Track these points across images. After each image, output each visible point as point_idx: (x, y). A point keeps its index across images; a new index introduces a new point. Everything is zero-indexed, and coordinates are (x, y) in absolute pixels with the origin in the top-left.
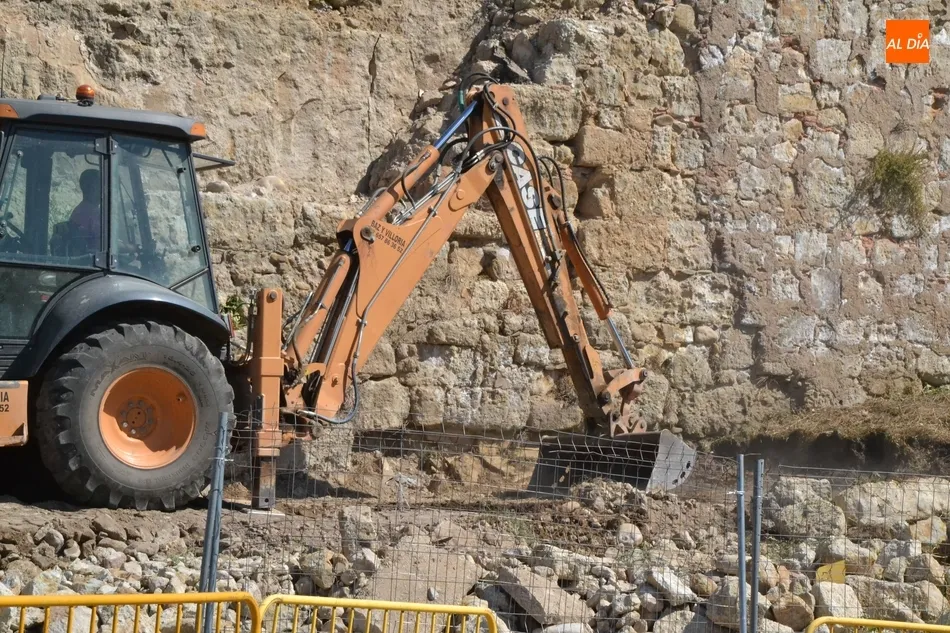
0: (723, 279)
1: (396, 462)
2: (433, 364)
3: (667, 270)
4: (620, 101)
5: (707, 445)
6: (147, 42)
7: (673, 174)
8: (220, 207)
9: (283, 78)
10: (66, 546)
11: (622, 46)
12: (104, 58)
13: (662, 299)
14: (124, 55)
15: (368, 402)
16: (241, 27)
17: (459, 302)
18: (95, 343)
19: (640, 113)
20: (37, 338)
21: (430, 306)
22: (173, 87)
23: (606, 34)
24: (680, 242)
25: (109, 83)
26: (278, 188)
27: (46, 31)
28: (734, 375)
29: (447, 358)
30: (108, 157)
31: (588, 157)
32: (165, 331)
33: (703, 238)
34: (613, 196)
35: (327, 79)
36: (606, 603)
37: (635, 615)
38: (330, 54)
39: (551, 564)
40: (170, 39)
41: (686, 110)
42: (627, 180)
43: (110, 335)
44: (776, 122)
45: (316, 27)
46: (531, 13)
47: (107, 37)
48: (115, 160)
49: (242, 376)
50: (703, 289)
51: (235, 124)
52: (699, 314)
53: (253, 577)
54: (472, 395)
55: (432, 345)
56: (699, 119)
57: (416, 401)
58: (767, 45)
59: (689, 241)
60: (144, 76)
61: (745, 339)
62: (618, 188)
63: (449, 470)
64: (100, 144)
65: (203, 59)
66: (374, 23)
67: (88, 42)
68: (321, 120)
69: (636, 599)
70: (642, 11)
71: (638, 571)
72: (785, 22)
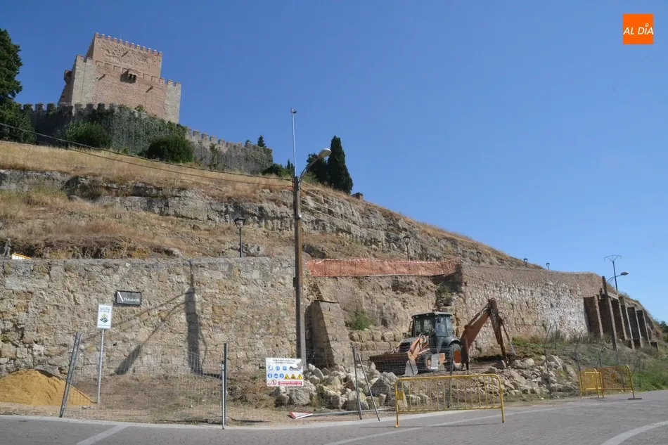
4: (459, 308)
11: (458, 300)
23: (456, 298)
32: (457, 344)
46: (444, 296)
70: (458, 295)
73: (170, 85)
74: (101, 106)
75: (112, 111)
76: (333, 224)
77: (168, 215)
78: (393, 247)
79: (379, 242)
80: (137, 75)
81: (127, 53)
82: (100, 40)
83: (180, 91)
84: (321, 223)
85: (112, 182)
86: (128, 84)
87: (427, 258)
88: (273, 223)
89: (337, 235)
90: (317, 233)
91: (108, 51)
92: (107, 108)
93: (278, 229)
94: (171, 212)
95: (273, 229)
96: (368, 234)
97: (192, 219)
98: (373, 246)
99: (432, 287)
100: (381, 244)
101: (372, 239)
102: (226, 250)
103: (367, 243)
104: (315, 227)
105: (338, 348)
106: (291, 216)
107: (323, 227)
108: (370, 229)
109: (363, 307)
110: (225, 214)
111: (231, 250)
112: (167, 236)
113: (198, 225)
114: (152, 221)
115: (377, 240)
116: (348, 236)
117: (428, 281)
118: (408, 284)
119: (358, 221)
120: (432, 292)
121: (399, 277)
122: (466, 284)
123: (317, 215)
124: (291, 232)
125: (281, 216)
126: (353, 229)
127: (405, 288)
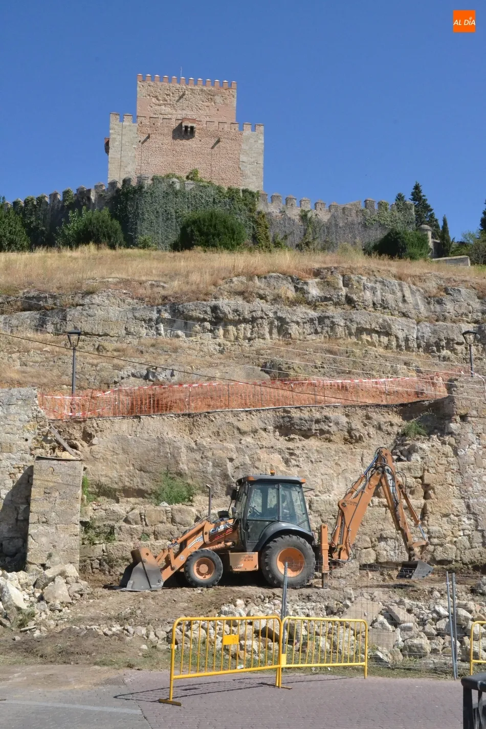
0: (471, 516)
1: (373, 573)
2: (383, 544)
3: (453, 514)
4: (435, 465)
5: (470, 566)
6: (298, 457)
7: (453, 486)
8: (317, 501)
9: (336, 464)
10: (264, 599)
11: (434, 450)
12: (287, 462)
13: (452, 522)
14: (292, 461)
15: (363, 556)
16: (324, 451)
17: (389, 525)
18: (275, 541)
19: (441, 469)
20: (261, 540)
21: (380, 527)
22: (306, 468)
23: (429, 447)
24: (457, 506)
25: (288, 468)
26: (335, 494)
27: (272, 456)
28: (477, 545)
29: (386, 542)
30: (278, 489)
31: (426, 482)
32: (294, 537)
33: (463, 504)
34: (434, 493)
35: (349, 464)
36: (421, 617)
37: (430, 620)
38: (350, 457)
39: (404, 605)
40: (304, 455)
41: (455, 467)
42: (438, 488)
43: (279, 539)
44: (483, 470)
45: (345, 449)
46: (407, 442)
47: (288, 456)
48: (280, 490)
49: (317, 549)
50: (465, 519)
51: (323, 477)
52: (464, 527)
53: (313, 609)
54: (395, 553)
55: (381, 538)
56: (459, 470)
57: (378, 555)
58: (478, 448)
59: (460, 505)
60: (298, 466)
61: (479, 534)
62: (436, 491)
63: (389, 575)
64: (276, 486)
65: (313, 460)
66: (363, 447)
67: (283, 458)
68: (347, 475)
69: (430, 616)
70: (440, 440)
71: (432, 607)
72: (482, 441)
73: (247, 131)
74: (126, 182)
75: (141, 187)
76: (351, 321)
77: (65, 332)
79: (458, 344)
80: (194, 125)
81: (184, 94)
82: (145, 84)
83: (262, 137)
84: (327, 322)
86: (184, 142)
88: (237, 329)
89: (360, 339)
90: (320, 339)
91: (156, 97)
92: (134, 183)
93: (245, 338)
94: (70, 328)
95: (237, 338)
96: (434, 332)
97: (99, 335)
98: (445, 352)
99: (392, 425)
100: (463, 347)
101: (441, 340)
102: (122, 378)
103: (431, 348)
104: (316, 330)
105: (46, 535)
106: (271, 315)
107: (332, 328)
108: (441, 323)
109: (181, 466)
110: (157, 323)
111: (132, 378)
112: (41, 364)
113: (106, 344)
114: (31, 345)
115: (453, 340)
116: (384, 339)
117: (386, 415)
118: (318, 421)
119: (413, 311)
120: (389, 434)
121: (293, 410)
122: (464, 418)
123: (322, 308)
124: (268, 341)
125: (253, 317)
126: (400, 327)
127: (310, 430)
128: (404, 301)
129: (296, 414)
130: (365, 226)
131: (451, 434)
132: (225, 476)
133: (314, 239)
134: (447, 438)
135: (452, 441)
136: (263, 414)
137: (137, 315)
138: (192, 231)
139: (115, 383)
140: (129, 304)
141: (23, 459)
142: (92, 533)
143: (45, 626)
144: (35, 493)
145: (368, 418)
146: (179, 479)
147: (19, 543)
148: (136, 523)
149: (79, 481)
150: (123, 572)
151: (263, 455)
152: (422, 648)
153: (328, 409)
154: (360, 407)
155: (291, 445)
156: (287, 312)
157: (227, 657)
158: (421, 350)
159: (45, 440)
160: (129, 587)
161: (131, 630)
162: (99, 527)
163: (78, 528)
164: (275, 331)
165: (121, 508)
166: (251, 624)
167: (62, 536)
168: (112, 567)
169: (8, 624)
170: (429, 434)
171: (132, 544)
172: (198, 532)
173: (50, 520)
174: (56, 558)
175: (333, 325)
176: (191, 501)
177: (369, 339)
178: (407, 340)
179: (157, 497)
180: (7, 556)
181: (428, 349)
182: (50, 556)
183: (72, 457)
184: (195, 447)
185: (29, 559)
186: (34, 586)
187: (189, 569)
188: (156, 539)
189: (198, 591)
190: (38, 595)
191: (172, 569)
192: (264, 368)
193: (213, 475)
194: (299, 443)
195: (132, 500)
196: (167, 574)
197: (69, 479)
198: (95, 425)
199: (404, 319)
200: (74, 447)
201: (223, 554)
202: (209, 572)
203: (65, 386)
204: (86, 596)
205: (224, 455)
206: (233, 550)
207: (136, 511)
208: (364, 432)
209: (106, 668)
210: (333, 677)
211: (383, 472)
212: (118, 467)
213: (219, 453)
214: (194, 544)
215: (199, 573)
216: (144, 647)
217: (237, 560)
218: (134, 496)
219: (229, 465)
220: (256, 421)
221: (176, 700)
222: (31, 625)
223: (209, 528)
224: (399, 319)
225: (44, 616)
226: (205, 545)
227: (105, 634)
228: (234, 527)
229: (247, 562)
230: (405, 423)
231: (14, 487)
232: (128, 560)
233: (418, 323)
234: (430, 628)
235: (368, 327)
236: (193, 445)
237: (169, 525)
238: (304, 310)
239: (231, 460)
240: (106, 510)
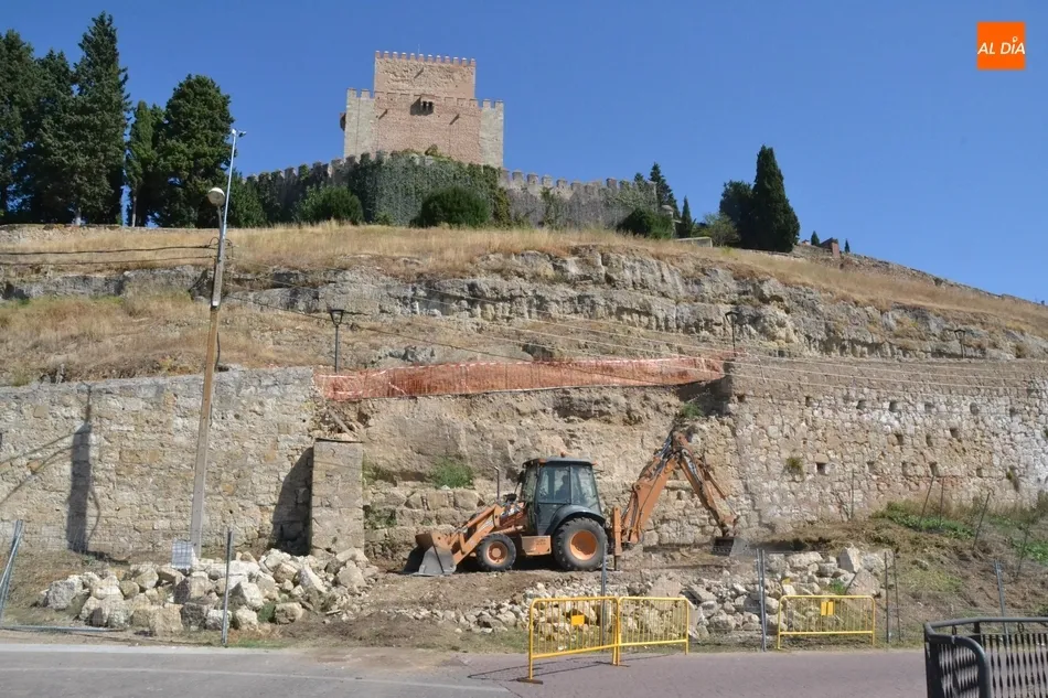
0: (748, 496)
1: (656, 555)
2: (665, 525)
3: (732, 494)
4: (714, 446)
6: (579, 438)
7: (731, 466)
8: (601, 483)
9: (617, 445)
10: (563, 582)
11: (713, 431)
12: (568, 444)
14: (573, 442)
15: (646, 538)
16: (604, 432)
17: (671, 507)
18: (568, 524)
19: (720, 449)
20: (553, 523)
21: (663, 509)
22: (587, 451)
23: (708, 427)
24: (735, 486)
25: (569, 451)
26: (617, 477)
27: (552, 438)
28: (754, 524)
29: (669, 524)
30: (570, 471)
32: (587, 520)
33: (741, 484)
34: (714, 474)
35: (629, 445)
36: (720, 594)
37: (729, 597)
38: (630, 438)
39: (703, 583)
40: (585, 437)
41: (733, 448)
42: (718, 469)
43: (571, 522)
44: (759, 450)
45: (626, 431)
46: (686, 423)
47: (568, 438)
49: (610, 532)
50: (743, 499)
51: (604, 459)
52: (742, 506)
53: (616, 591)
54: (677, 534)
55: (664, 520)
56: (737, 450)
57: (661, 537)
58: (755, 428)
59: (737, 485)
60: (579, 448)
61: (756, 514)
62: (715, 471)
63: (671, 557)
64: (567, 468)
65: (594, 442)
66: (642, 429)
67: (563, 440)
68: (628, 457)
69: (729, 593)
70: (718, 420)
71: (729, 585)
72: (759, 422)
73: (487, 107)
74: (365, 156)
75: (380, 162)
76: (612, 300)
77: (317, 311)
78: (750, 334)
79: (716, 325)
80: (433, 101)
81: (422, 71)
82: (382, 60)
83: (502, 114)
84: (587, 301)
85: (247, 271)
86: (422, 117)
87: (843, 348)
88: (495, 308)
89: (620, 319)
90: (580, 318)
91: (394, 73)
92: (373, 157)
93: (503, 317)
94: (322, 305)
95: (495, 318)
96: (693, 313)
97: (353, 313)
98: (704, 333)
99: (669, 406)
100: (721, 328)
101: (700, 321)
102: (380, 358)
103: (689, 328)
104: (576, 309)
105: (330, 519)
106: (530, 293)
107: (593, 308)
108: (699, 303)
109: (461, 448)
110: (413, 300)
111: (389, 358)
112: (295, 343)
113: (360, 323)
114: (282, 323)
115: (712, 320)
116: (645, 320)
117: (663, 395)
118: (597, 403)
119: (673, 292)
120: (667, 415)
121: (572, 391)
122: (741, 398)
123: (581, 287)
124: (527, 321)
125: (511, 295)
126: (660, 307)
127: (589, 411)
128: (663, 281)
129: (575, 395)
130: (607, 205)
131: (729, 414)
132: (506, 459)
133: (556, 217)
134: (725, 419)
135: (731, 421)
136: (542, 395)
137: (391, 292)
138: (435, 207)
139: (373, 363)
140: (383, 281)
141: (301, 441)
142: (372, 518)
143: (352, 610)
144: (317, 475)
145: (646, 398)
146: (458, 462)
147: (300, 527)
148: (418, 507)
149: (359, 464)
150: (407, 557)
151: (544, 437)
152: (728, 624)
153: (607, 390)
154: (638, 387)
155: (570, 426)
156: (547, 290)
157: (542, 639)
158: (680, 330)
159: (323, 421)
160: (421, 572)
161: (440, 614)
162: (379, 511)
163: (362, 512)
164: (534, 310)
165: (401, 491)
166: (557, 606)
167: (346, 520)
168: (395, 552)
169: (311, 608)
170: (707, 415)
171: (414, 529)
172: (488, 515)
173: (334, 505)
174: (341, 543)
175: (593, 305)
176: (472, 484)
177: (630, 319)
178: (666, 320)
179: (437, 480)
180: (287, 540)
181: (687, 329)
182: (335, 540)
183: (351, 439)
184: (475, 429)
185: (314, 544)
186: (325, 570)
187: (482, 553)
188: (439, 523)
189: (494, 575)
190: (331, 579)
191: (463, 553)
192: (525, 348)
193: (494, 458)
194: (579, 425)
195: (410, 483)
196: (458, 558)
197: (351, 462)
198: (371, 406)
199: (663, 299)
200: (351, 428)
201: (516, 537)
202: (502, 556)
203: (321, 366)
204: (380, 581)
205: (505, 437)
206: (525, 534)
207: (418, 495)
208: (643, 413)
209: (431, 651)
210: (650, 655)
211: (681, 457)
212: (395, 449)
213: (500, 435)
214: (484, 529)
215: (492, 557)
216: (459, 630)
217: (531, 544)
218: (412, 480)
219: (510, 447)
220: (534, 403)
221: (537, 678)
222: (335, 609)
223: (500, 512)
224: (659, 299)
225: (345, 600)
226: (495, 529)
227: (417, 619)
228: (525, 511)
229: (540, 546)
230: (682, 404)
231: (293, 470)
232: (411, 545)
233: (677, 303)
234: (728, 605)
235: (629, 307)
236: (473, 427)
237: (452, 509)
238: (563, 289)
239: (512, 442)
240: (386, 494)
